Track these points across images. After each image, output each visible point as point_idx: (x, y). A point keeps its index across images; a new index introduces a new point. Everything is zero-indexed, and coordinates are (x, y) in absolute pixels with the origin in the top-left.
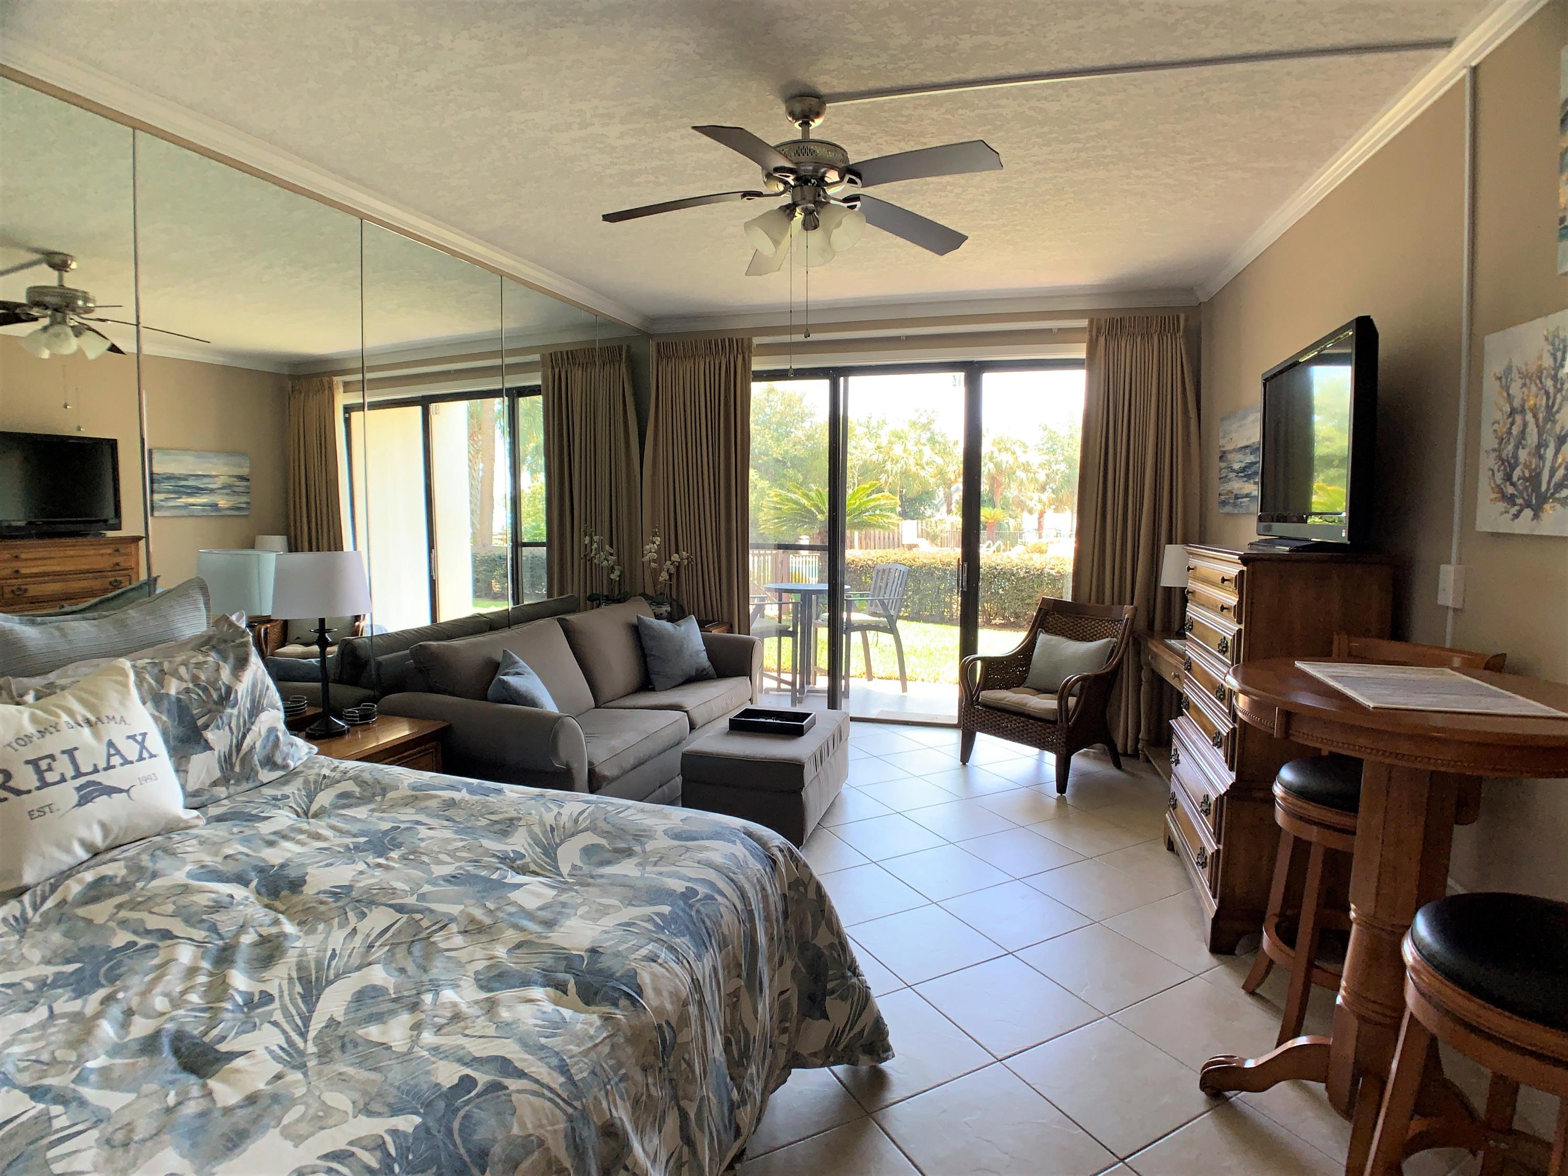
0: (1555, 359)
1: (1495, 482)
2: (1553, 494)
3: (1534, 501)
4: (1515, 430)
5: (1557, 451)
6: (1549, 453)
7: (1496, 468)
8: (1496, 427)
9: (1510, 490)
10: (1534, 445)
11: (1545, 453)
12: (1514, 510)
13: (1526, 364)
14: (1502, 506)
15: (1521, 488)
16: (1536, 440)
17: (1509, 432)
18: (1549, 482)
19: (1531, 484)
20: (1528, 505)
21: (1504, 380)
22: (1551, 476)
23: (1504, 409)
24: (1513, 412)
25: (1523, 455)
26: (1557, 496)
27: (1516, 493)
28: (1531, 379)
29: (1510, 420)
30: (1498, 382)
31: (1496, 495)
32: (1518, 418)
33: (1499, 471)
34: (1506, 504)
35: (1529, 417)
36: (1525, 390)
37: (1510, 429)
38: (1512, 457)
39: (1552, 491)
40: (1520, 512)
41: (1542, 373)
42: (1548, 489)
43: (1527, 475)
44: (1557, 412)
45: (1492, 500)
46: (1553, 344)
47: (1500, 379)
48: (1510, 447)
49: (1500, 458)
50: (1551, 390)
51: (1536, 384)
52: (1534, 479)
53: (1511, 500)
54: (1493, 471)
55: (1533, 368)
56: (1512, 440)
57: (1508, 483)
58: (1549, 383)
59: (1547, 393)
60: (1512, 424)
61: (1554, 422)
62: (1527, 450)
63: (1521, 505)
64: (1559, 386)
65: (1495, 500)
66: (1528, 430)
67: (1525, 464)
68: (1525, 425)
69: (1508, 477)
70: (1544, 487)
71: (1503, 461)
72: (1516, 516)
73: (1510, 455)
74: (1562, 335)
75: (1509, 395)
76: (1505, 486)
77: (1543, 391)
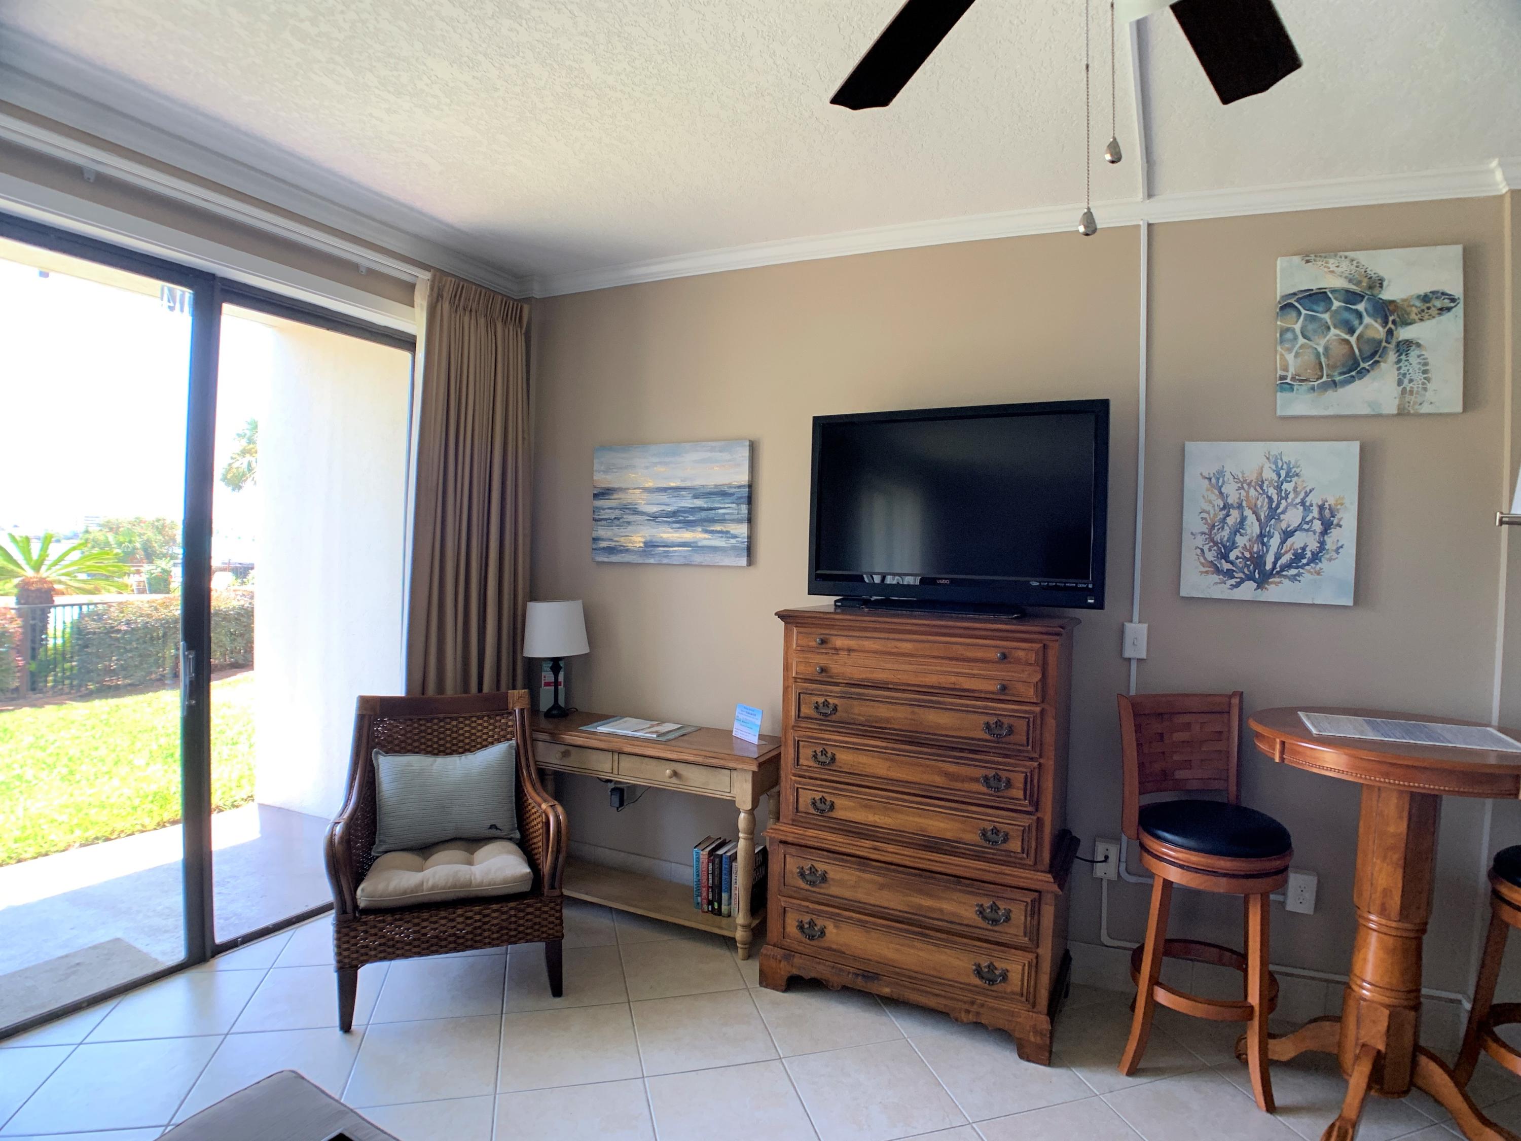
0: (1279, 476)
1: (1205, 559)
2: (1278, 573)
3: (1257, 576)
4: (1230, 521)
5: (1283, 542)
6: (1275, 542)
7: (1206, 548)
8: (1204, 515)
9: (1226, 566)
10: (1255, 535)
11: (1268, 541)
12: (1233, 582)
13: (1243, 473)
14: (1216, 578)
15: (1241, 565)
16: (1257, 530)
17: (1223, 521)
18: (1275, 564)
19: (1252, 563)
20: (1250, 578)
21: (1213, 480)
22: (1277, 559)
23: (1216, 503)
24: (1226, 507)
25: (1241, 541)
26: (1284, 573)
27: (1234, 569)
28: (1249, 485)
29: (1224, 512)
30: (1207, 481)
31: (1207, 569)
32: (1235, 514)
33: (1210, 550)
34: (1221, 577)
35: (1248, 513)
36: (1242, 491)
37: (1225, 518)
38: (1228, 541)
39: (1278, 569)
40: (1242, 581)
41: (1263, 482)
42: (1274, 567)
43: (1247, 555)
44: (1283, 512)
45: (1202, 572)
46: (1276, 463)
47: (1210, 479)
48: (1225, 534)
49: (1212, 540)
50: (1275, 497)
51: (1256, 490)
52: (1258, 561)
53: (1229, 574)
54: (1202, 550)
55: (1252, 476)
56: (1226, 527)
57: (1223, 561)
58: (1272, 492)
59: (1270, 499)
60: (1228, 515)
61: (1279, 520)
62: (1247, 537)
63: (1241, 578)
64: (1283, 495)
65: (1207, 572)
66: (1248, 522)
67: (1245, 547)
68: (1243, 519)
69: (1225, 557)
70: (1269, 566)
71: (1216, 544)
72: (1237, 585)
73: (1225, 539)
74: (1285, 459)
75: (1221, 493)
76: (1221, 563)
77: (1265, 496)
